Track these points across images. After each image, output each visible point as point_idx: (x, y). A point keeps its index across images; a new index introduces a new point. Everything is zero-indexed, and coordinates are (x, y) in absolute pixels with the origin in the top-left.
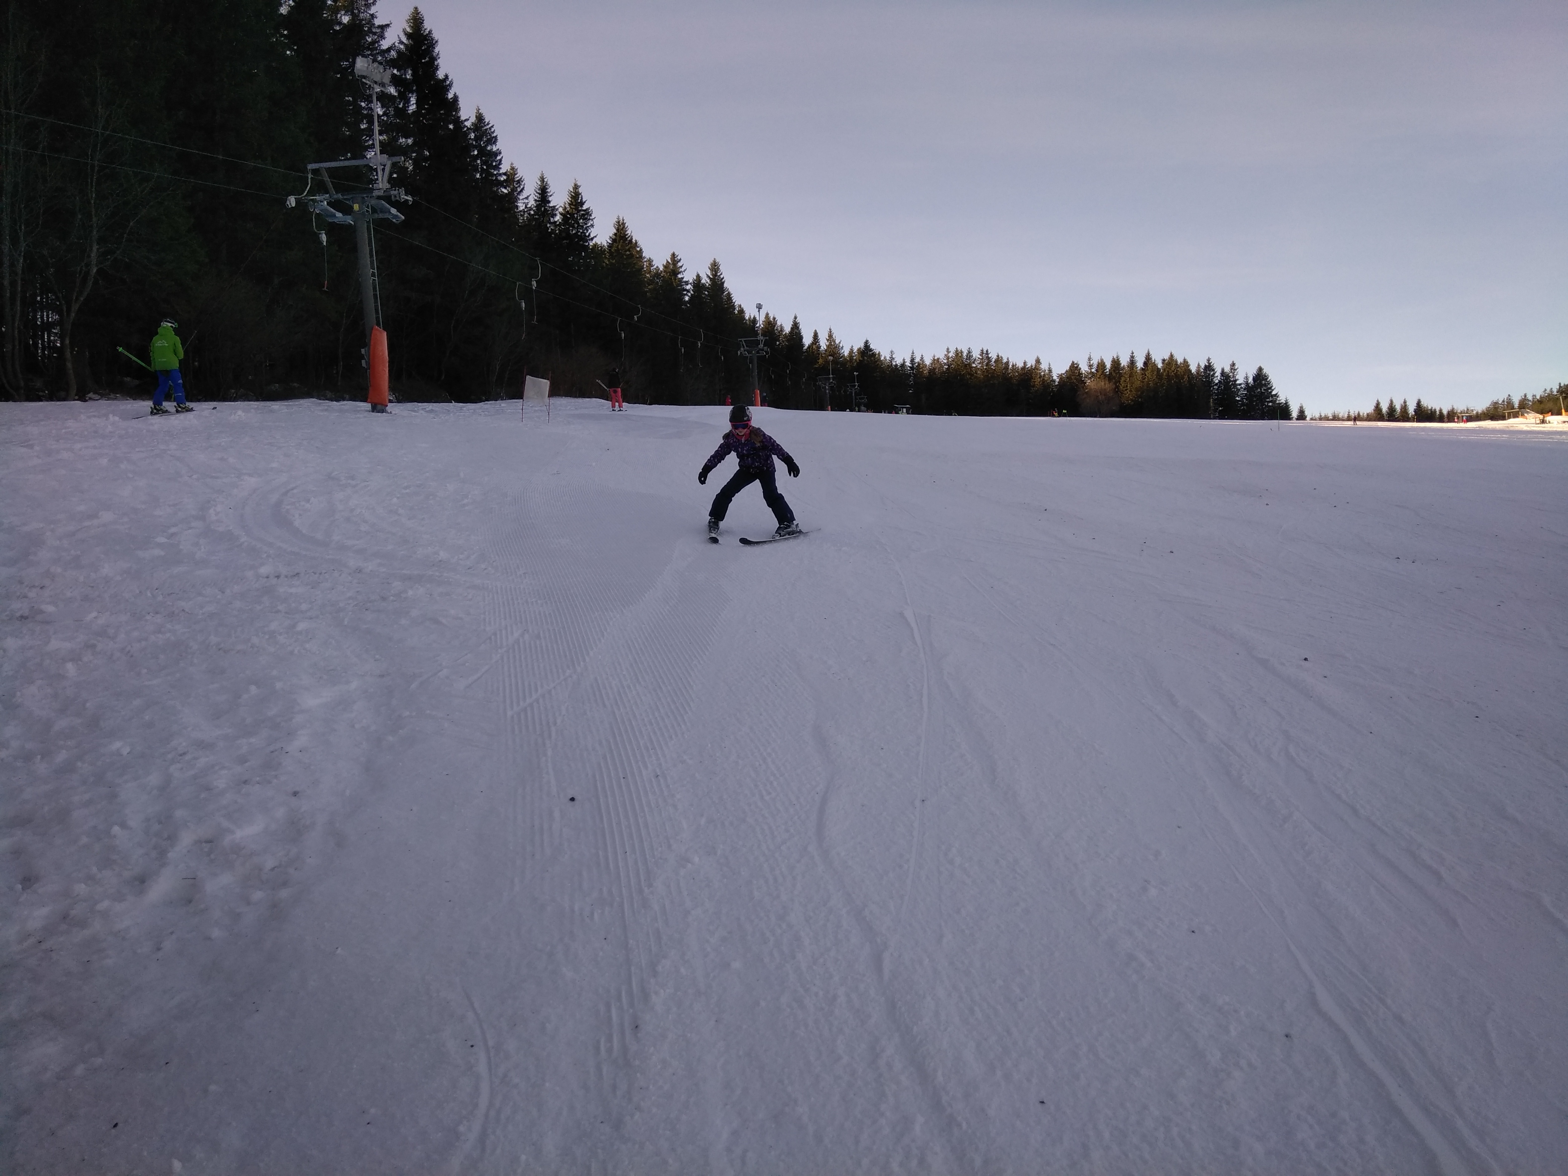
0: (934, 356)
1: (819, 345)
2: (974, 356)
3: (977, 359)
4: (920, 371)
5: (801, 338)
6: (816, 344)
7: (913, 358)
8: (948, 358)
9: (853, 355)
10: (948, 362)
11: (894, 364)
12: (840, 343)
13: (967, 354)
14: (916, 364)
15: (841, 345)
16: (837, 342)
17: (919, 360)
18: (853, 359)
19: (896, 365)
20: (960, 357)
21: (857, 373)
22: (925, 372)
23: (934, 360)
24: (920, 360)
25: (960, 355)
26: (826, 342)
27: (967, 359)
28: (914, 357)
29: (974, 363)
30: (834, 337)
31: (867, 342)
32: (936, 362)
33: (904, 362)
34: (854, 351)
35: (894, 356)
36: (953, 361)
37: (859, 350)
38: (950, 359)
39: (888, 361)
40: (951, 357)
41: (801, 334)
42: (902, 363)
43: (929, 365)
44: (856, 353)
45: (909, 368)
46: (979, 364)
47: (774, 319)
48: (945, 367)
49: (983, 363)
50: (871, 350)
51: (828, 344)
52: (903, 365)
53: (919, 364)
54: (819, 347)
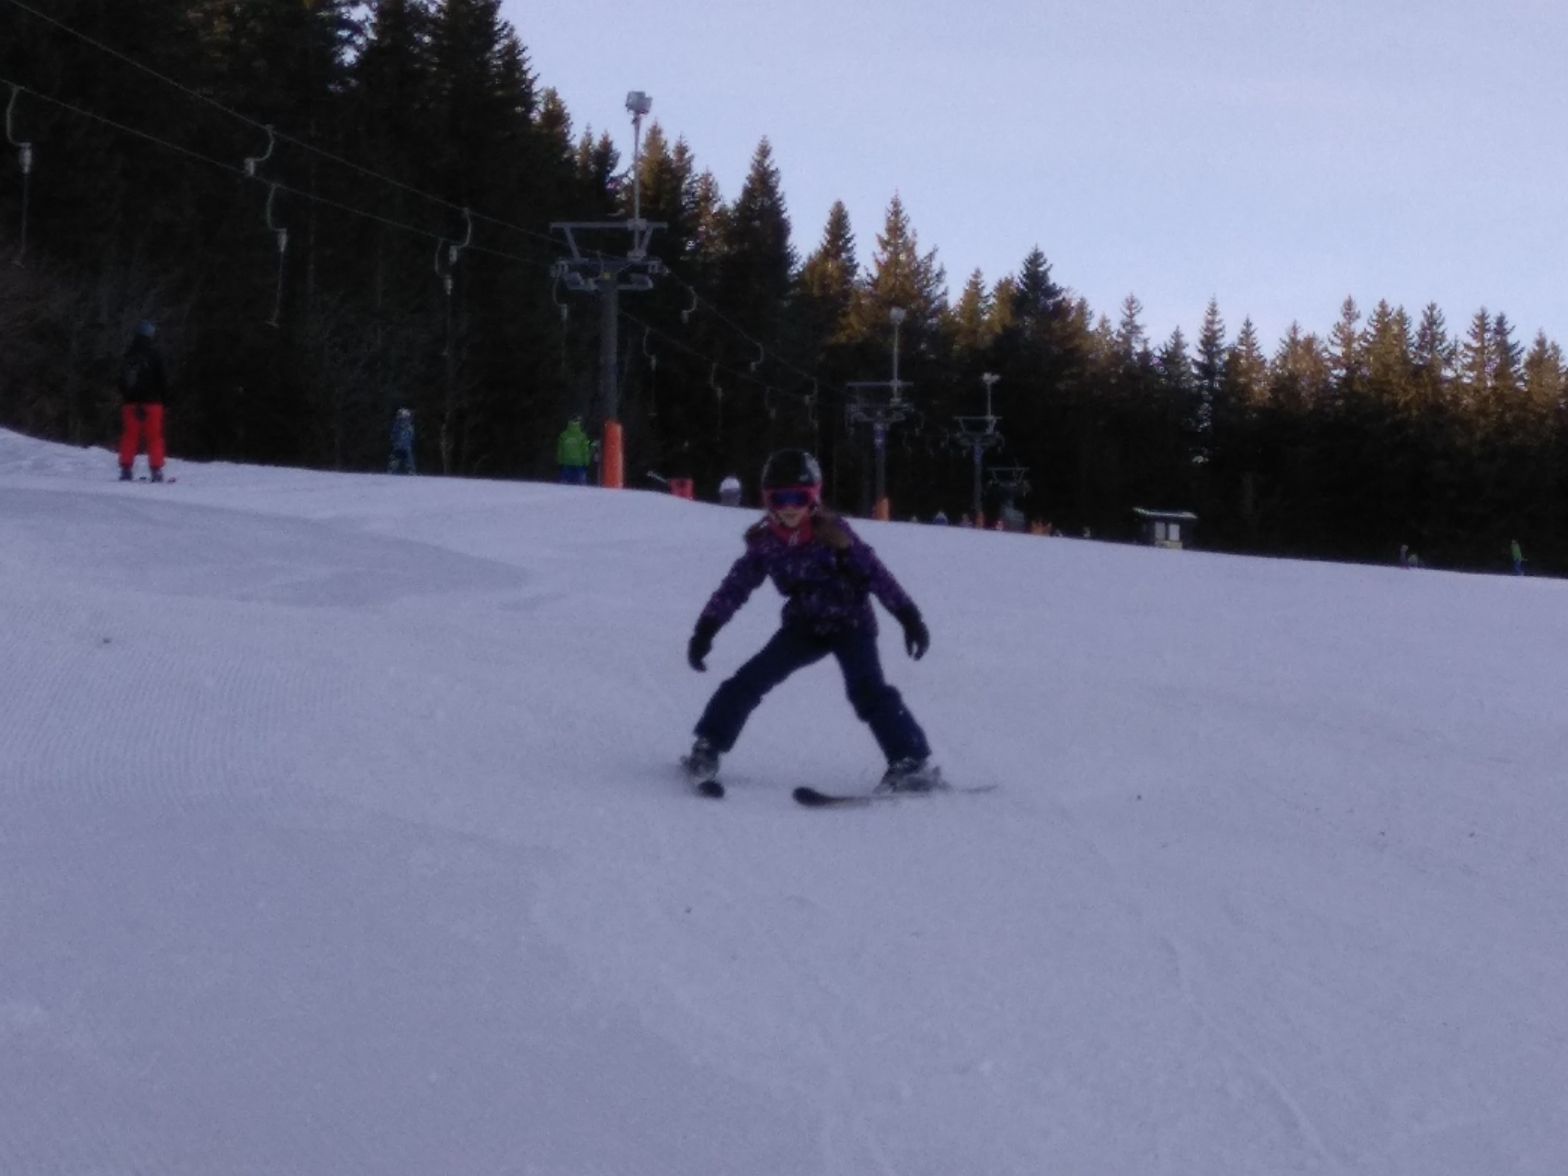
0: (1295, 330)
1: (851, 259)
2: (1450, 338)
3: (1461, 348)
4: (1237, 385)
5: (781, 229)
6: (837, 255)
7: (1214, 333)
8: (1348, 340)
9: (982, 305)
10: (1346, 355)
11: (1138, 348)
12: (931, 256)
13: (1424, 329)
14: (1226, 357)
15: (936, 266)
16: (921, 252)
17: (1236, 341)
18: (980, 323)
19: (1146, 355)
20: (1395, 337)
21: (996, 378)
22: (1256, 388)
23: (1294, 342)
24: (1242, 341)
25: (1395, 329)
26: (878, 249)
27: (1421, 347)
28: (1217, 327)
29: (1448, 362)
30: (909, 233)
31: (1035, 260)
32: (1300, 351)
33: (1178, 345)
34: (985, 293)
35: (1138, 320)
36: (1367, 350)
37: (1003, 287)
38: (1355, 345)
39: (1114, 336)
40: (1363, 337)
41: (785, 216)
42: (1171, 345)
43: (1273, 363)
44: (992, 301)
45: (1195, 370)
46: (1470, 367)
47: (681, 150)
48: (1335, 372)
49: (1484, 365)
50: (1052, 292)
51: (884, 257)
52: (1173, 357)
53: (1235, 356)
54: (850, 268)
